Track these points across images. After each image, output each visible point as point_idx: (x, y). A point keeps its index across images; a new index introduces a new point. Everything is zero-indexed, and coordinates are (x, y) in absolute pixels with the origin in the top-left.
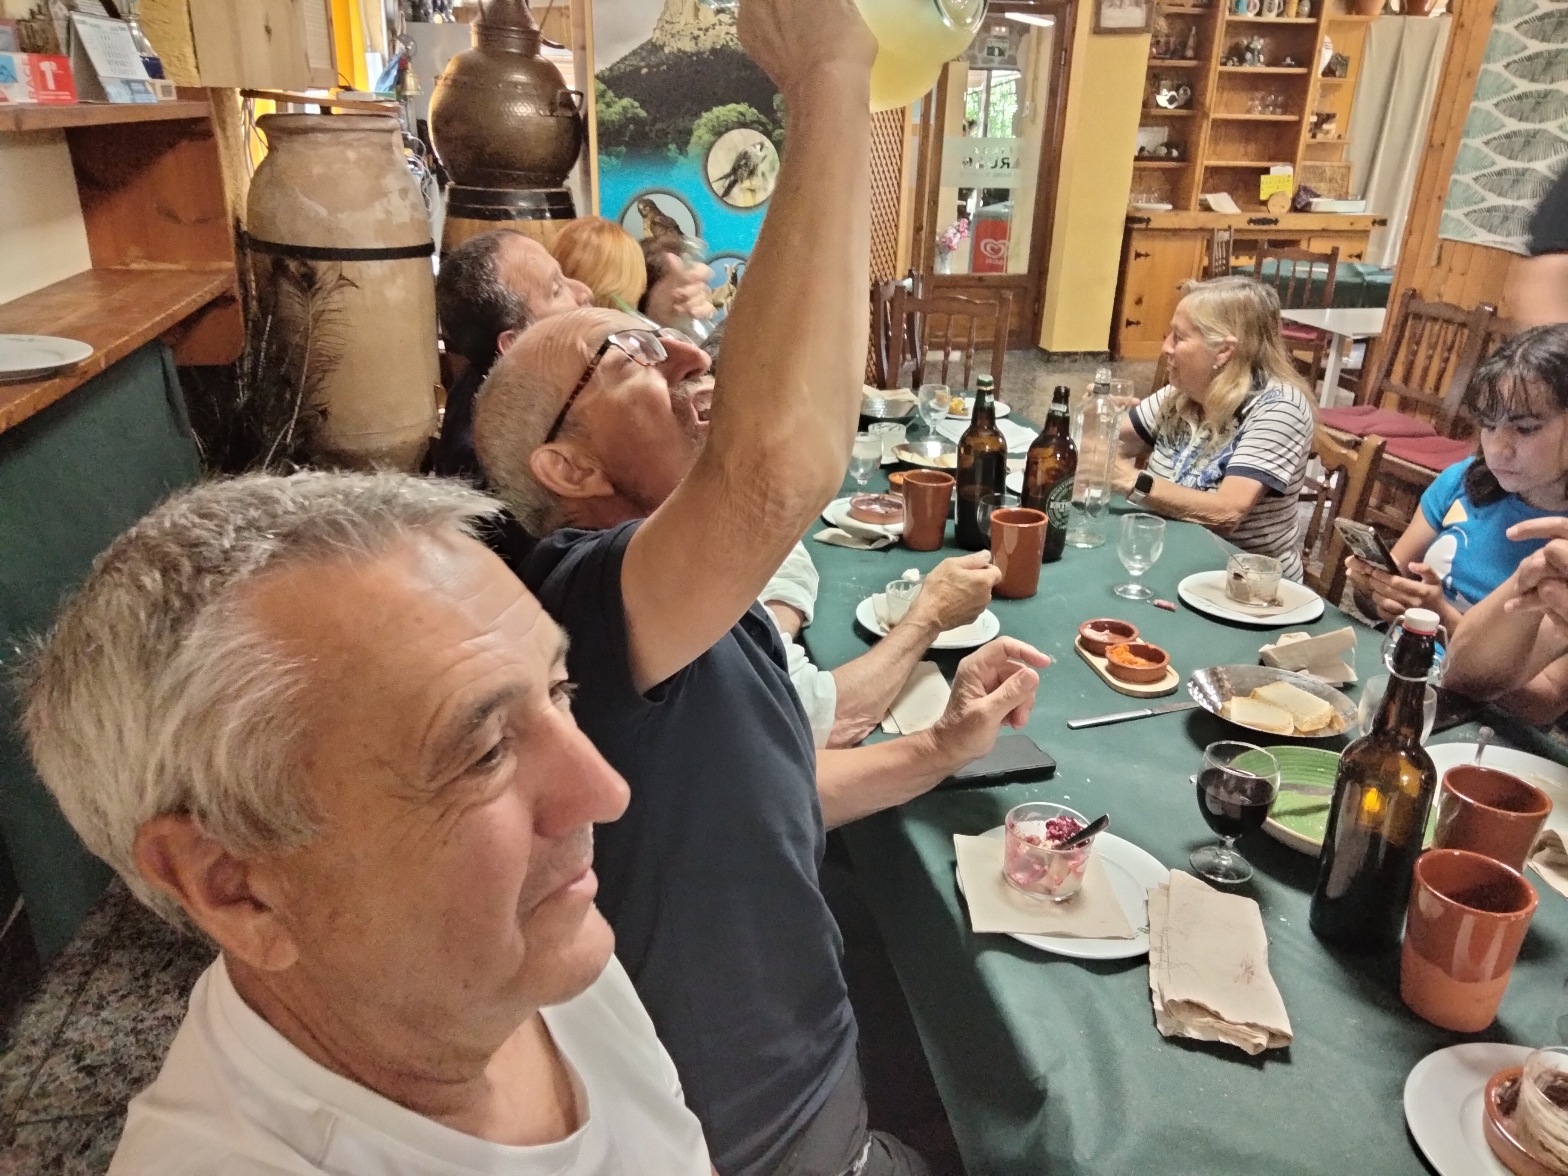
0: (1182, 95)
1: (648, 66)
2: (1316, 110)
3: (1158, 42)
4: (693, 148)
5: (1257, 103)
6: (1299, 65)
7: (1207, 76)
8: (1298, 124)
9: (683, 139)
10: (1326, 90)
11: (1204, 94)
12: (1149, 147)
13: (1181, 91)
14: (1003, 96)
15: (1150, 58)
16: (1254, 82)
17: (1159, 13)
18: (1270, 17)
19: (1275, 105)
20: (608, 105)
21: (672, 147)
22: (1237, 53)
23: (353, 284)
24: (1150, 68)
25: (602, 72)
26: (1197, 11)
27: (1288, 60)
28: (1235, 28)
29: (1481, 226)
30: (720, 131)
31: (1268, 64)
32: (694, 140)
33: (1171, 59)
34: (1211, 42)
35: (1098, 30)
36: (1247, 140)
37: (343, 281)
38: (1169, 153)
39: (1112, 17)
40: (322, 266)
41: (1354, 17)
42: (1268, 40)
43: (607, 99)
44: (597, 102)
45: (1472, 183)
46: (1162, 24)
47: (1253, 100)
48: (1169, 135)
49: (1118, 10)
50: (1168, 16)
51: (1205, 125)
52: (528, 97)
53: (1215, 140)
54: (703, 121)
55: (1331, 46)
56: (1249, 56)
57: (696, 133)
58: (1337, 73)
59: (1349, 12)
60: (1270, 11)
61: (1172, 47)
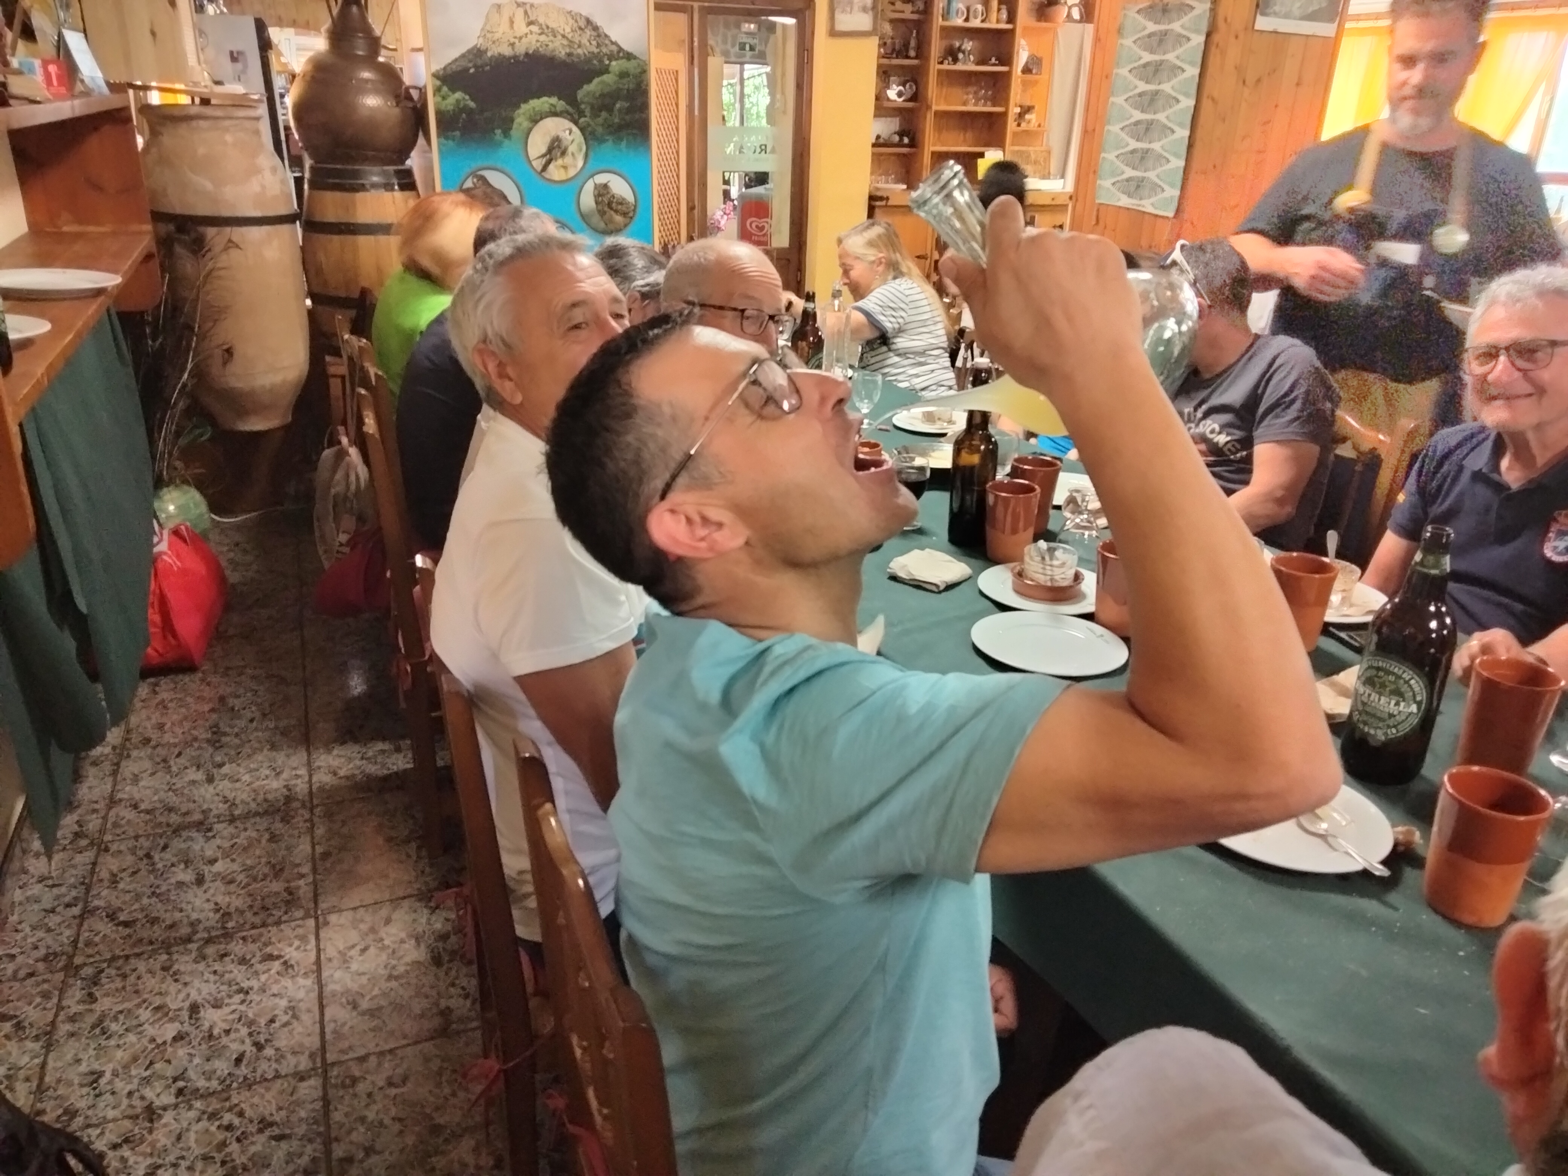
0: (909, 89)
1: (475, 66)
2: (1018, 103)
3: (885, 44)
4: (516, 132)
5: (971, 96)
6: (1002, 64)
7: (927, 74)
8: (1004, 115)
9: (507, 126)
10: (1025, 84)
11: (926, 88)
12: (884, 135)
13: (908, 86)
14: (757, 88)
15: (878, 58)
16: (968, 78)
17: (883, 19)
18: (976, 23)
19: (986, 99)
20: (444, 98)
21: (498, 132)
22: (952, 54)
23: (237, 246)
24: (879, 66)
25: (438, 71)
26: (915, 17)
27: (993, 60)
28: (949, 32)
29: (1124, 193)
30: (536, 119)
31: (978, 64)
32: (515, 126)
33: (897, 58)
34: (929, 44)
35: (833, 33)
36: (965, 129)
37: (231, 244)
38: (901, 140)
39: (845, 22)
40: (211, 232)
41: (1044, 24)
42: (977, 43)
43: (442, 93)
44: (434, 95)
45: (1115, 160)
46: (887, 28)
47: (967, 94)
48: (901, 125)
49: (849, 15)
50: (892, 21)
51: (928, 116)
52: (376, 92)
53: (939, 129)
54: (521, 111)
55: (1027, 48)
56: (961, 56)
57: (518, 120)
58: (1034, 71)
59: (1039, 20)
60: (976, 18)
61: (897, 47)
